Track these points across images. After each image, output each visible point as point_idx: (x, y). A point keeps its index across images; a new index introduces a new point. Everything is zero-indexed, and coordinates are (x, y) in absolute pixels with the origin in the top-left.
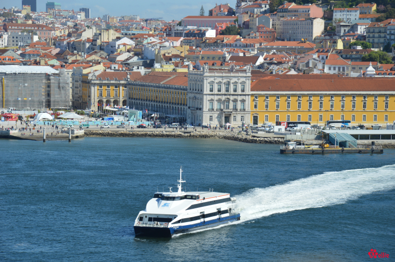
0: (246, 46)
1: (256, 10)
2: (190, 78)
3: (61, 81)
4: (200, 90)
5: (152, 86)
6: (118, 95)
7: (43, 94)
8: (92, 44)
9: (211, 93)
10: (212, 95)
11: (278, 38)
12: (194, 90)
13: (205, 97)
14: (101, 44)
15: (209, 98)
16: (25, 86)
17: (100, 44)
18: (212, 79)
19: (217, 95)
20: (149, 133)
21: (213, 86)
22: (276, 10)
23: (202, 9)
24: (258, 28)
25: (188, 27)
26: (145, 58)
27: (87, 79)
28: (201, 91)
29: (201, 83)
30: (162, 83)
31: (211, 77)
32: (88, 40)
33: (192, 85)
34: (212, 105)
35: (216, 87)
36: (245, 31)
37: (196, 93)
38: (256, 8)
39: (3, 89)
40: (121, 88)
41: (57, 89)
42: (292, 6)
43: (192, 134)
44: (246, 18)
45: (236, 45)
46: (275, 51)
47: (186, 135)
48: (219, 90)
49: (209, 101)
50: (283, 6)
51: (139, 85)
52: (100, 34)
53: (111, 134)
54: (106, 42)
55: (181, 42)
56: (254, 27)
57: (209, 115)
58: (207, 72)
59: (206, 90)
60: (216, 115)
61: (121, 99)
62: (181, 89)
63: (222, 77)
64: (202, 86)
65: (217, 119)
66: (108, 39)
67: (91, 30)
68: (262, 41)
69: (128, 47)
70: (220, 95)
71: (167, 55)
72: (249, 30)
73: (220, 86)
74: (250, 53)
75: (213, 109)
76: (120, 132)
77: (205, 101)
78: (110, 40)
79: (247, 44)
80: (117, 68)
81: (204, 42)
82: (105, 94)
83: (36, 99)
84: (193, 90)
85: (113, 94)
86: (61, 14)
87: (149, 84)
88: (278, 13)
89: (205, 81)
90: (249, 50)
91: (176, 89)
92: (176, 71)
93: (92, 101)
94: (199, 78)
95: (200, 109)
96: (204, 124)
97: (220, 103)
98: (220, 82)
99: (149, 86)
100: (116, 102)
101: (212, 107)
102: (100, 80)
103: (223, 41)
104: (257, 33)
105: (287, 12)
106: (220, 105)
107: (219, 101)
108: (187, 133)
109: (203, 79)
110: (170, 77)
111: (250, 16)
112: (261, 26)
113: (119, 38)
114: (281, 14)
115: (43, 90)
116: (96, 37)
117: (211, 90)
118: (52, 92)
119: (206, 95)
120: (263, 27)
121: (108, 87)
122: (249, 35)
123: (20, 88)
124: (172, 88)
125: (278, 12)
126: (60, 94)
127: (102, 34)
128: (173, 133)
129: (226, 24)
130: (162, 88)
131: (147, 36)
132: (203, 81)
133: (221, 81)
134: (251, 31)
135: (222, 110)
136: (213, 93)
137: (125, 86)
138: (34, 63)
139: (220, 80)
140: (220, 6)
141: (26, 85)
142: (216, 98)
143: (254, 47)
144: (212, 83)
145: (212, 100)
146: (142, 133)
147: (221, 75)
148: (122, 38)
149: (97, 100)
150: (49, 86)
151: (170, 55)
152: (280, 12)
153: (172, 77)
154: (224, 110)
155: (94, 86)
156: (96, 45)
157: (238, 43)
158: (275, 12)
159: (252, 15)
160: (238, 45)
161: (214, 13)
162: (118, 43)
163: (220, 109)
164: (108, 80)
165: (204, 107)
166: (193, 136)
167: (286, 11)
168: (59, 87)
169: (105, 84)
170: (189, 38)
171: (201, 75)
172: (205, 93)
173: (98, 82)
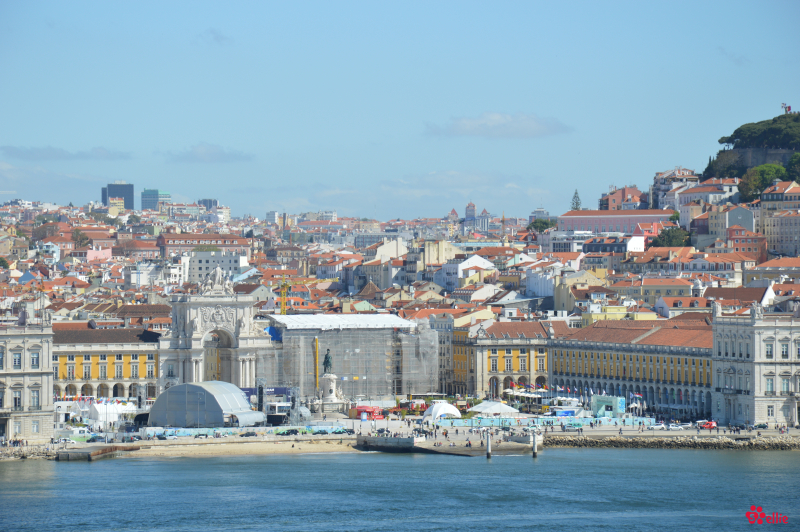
0: (717, 267)
1: (711, 197)
2: (719, 331)
3: (421, 341)
4: (744, 355)
5: (611, 348)
6: (527, 368)
7: (388, 367)
8: (403, 269)
9: (769, 360)
10: (771, 364)
11: (772, 250)
12: (730, 354)
13: (757, 368)
14: (425, 270)
15: (766, 369)
16: (354, 354)
17: (422, 269)
18: (770, 333)
19: (782, 364)
20: (665, 439)
21: (771, 346)
22: (756, 196)
23: (576, 196)
24: (730, 231)
25: (576, 232)
26: (530, 294)
27: (467, 337)
28: (748, 356)
29: (748, 341)
30: (634, 342)
31: (767, 328)
32: (394, 262)
33: (723, 345)
34: (772, 384)
35: (778, 349)
36: (701, 238)
37: (736, 361)
38: (712, 192)
39: (315, 360)
40: (533, 353)
41: (413, 358)
42: (791, 187)
43: (753, 441)
44: (697, 214)
45: (695, 266)
46: (786, 276)
47: (741, 443)
48: (785, 355)
49: (765, 375)
50: (772, 188)
51: (580, 347)
52: (423, 250)
53: (592, 442)
54: (434, 266)
55: (581, 261)
56: (719, 229)
57: (766, 405)
58: (760, 319)
59: (760, 355)
60: (781, 405)
61: (533, 376)
62: (687, 354)
63: (790, 328)
64: (750, 347)
65: (781, 413)
66: (438, 259)
67: (395, 241)
68: (744, 258)
69: (485, 274)
70: (787, 364)
71: (579, 287)
72: (710, 236)
73: (787, 346)
74: (728, 282)
75: (773, 393)
76: (608, 439)
77: (757, 376)
78: (443, 261)
79: (717, 264)
80: (514, 315)
81: (629, 261)
82: (502, 365)
83: (375, 378)
84: (727, 354)
85: (517, 364)
86: (184, 212)
87: (605, 344)
88: (763, 203)
89: (757, 337)
90: (724, 276)
91: (671, 352)
92: (632, 319)
93: (479, 379)
94: (741, 332)
95: (748, 393)
96: (758, 421)
97: (788, 380)
98: (786, 338)
99: (605, 349)
100: (523, 382)
101: (772, 388)
102: (492, 338)
103: (668, 259)
104: (729, 242)
105: (782, 200)
106: (788, 385)
107: (786, 376)
108: (742, 439)
109: (753, 333)
110: (649, 330)
111: (704, 210)
112: (735, 227)
113: (461, 258)
114: (769, 204)
115: (388, 360)
116: (413, 255)
117: (770, 355)
118: (405, 364)
119: (759, 364)
120: (741, 230)
121: (509, 351)
122: (713, 246)
123: (346, 358)
124: (664, 352)
125: (762, 200)
126: (419, 367)
127: (426, 249)
128: (715, 440)
129: (659, 226)
130: (639, 351)
131: (511, 252)
132: (751, 337)
133: (789, 336)
134: (715, 238)
135: (791, 394)
136: (773, 360)
137: (540, 349)
138: (330, 310)
139: (786, 334)
140: (623, 190)
141: (357, 351)
142: (779, 370)
143: (733, 269)
144: (770, 341)
145: (771, 375)
146: (652, 440)
147: (787, 324)
148: (469, 256)
149: (487, 378)
150: (398, 353)
151: (586, 287)
152: (767, 200)
153: (653, 331)
154: (796, 394)
155: (482, 351)
156: (414, 272)
157: (699, 263)
158: (755, 201)
159: (708, 207)
160: (699, 266)
161: (612, 205)
162: (463, 266)
163: (788, 392)
164: (506, 338)
165: (757, 388)
166: (756, 445)
167: (781, 197)
168: (417, 354)
169: (502, 347)
170: (596, 254)
171: (746, 325)
172: (757, 360)
173: (488, 342)
